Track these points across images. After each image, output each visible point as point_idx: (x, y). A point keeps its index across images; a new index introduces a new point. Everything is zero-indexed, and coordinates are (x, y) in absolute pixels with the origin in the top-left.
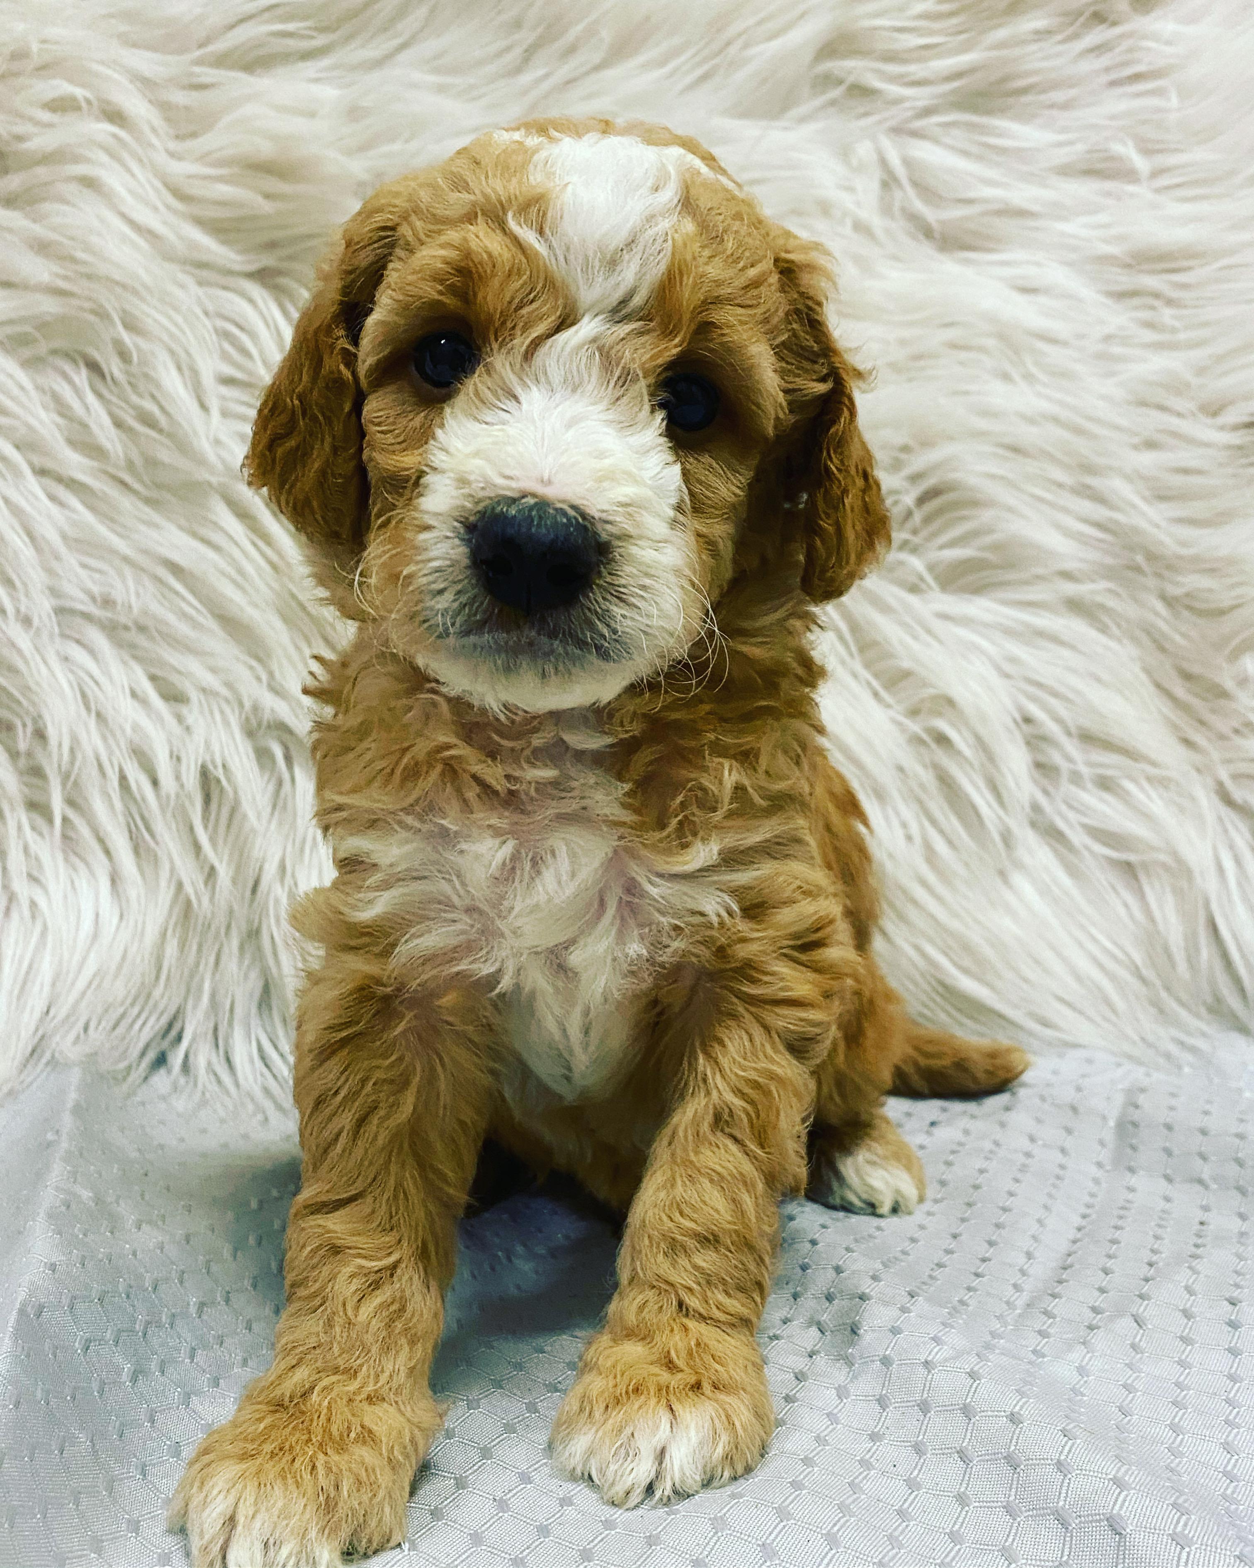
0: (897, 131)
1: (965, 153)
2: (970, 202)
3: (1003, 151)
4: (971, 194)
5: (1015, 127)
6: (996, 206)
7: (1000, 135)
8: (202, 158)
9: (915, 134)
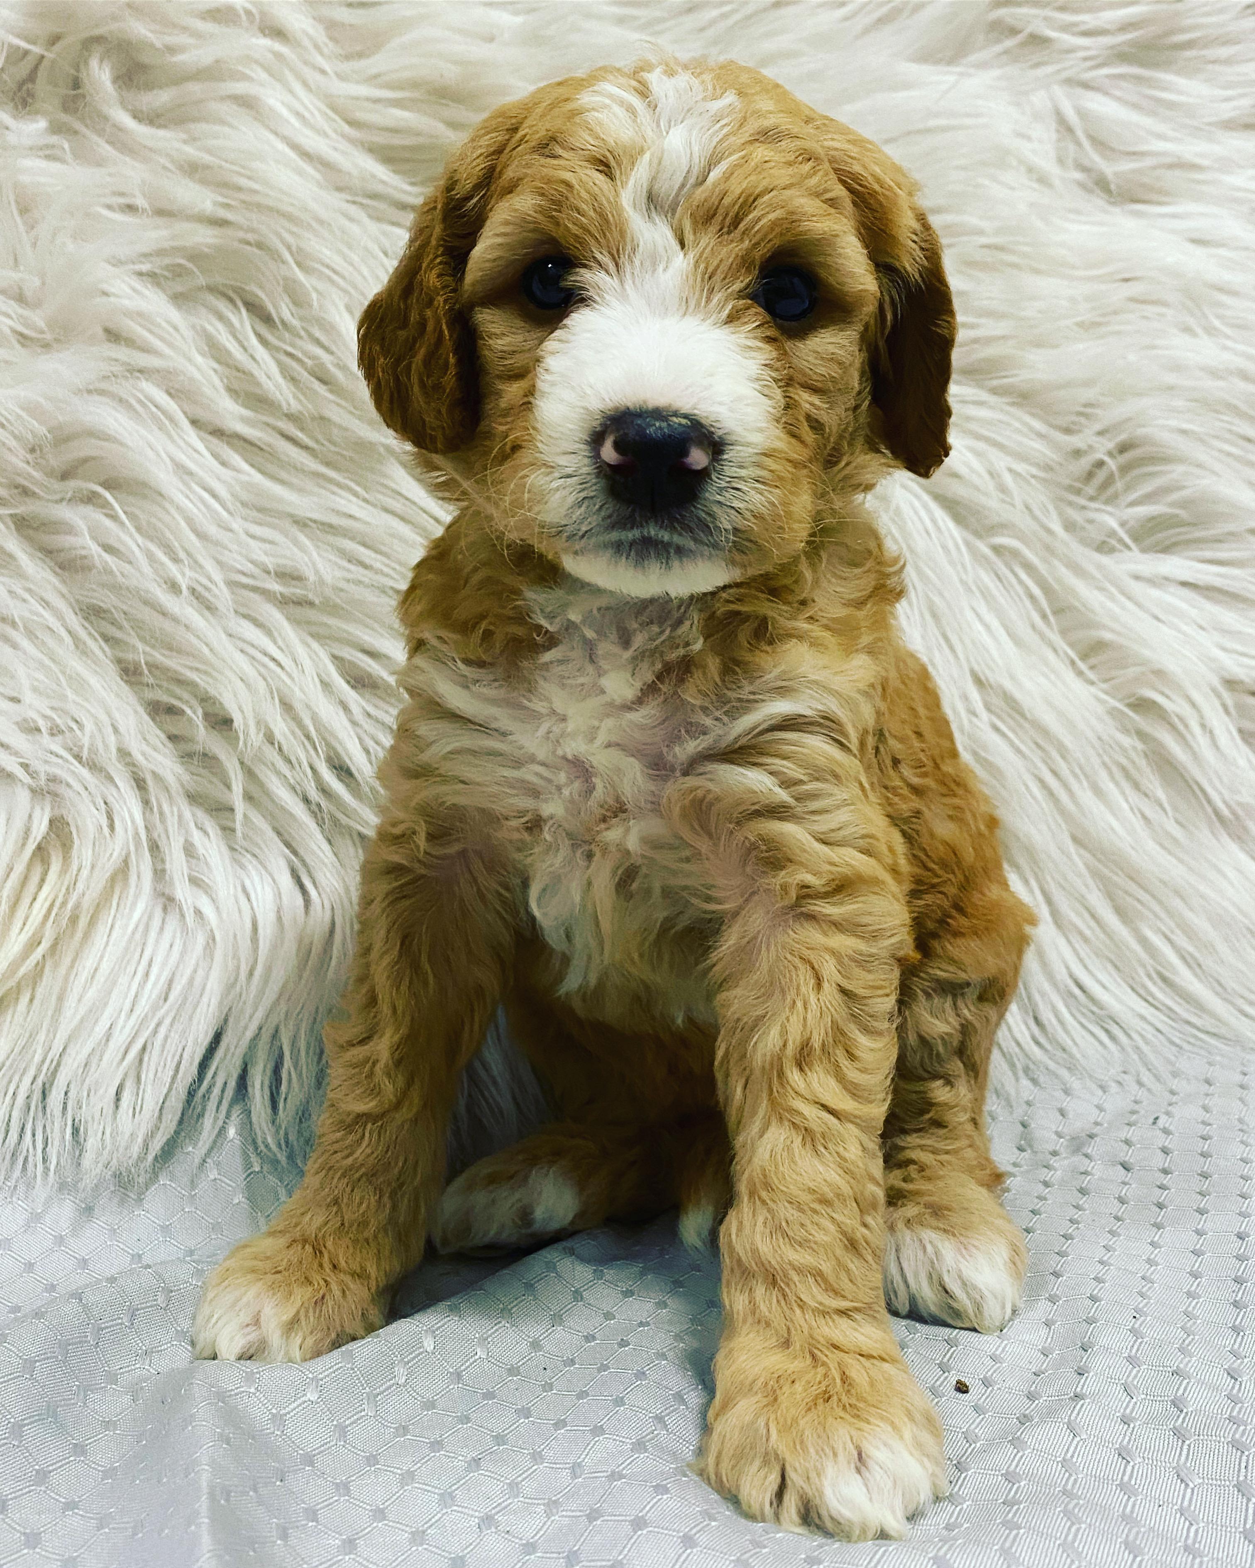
0: (1070, 82)
1: (1135, 106)
2: (1143, 154)
3: (1171, 105)
4: (1144, 148)
5: (1182, 82)
6: (1168, 160)
7: (1164, 89)
8: (373, 79)
9: (1086, 86)
